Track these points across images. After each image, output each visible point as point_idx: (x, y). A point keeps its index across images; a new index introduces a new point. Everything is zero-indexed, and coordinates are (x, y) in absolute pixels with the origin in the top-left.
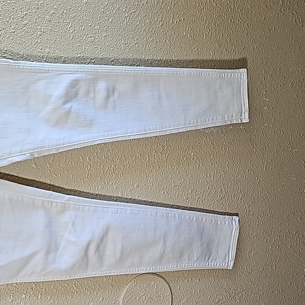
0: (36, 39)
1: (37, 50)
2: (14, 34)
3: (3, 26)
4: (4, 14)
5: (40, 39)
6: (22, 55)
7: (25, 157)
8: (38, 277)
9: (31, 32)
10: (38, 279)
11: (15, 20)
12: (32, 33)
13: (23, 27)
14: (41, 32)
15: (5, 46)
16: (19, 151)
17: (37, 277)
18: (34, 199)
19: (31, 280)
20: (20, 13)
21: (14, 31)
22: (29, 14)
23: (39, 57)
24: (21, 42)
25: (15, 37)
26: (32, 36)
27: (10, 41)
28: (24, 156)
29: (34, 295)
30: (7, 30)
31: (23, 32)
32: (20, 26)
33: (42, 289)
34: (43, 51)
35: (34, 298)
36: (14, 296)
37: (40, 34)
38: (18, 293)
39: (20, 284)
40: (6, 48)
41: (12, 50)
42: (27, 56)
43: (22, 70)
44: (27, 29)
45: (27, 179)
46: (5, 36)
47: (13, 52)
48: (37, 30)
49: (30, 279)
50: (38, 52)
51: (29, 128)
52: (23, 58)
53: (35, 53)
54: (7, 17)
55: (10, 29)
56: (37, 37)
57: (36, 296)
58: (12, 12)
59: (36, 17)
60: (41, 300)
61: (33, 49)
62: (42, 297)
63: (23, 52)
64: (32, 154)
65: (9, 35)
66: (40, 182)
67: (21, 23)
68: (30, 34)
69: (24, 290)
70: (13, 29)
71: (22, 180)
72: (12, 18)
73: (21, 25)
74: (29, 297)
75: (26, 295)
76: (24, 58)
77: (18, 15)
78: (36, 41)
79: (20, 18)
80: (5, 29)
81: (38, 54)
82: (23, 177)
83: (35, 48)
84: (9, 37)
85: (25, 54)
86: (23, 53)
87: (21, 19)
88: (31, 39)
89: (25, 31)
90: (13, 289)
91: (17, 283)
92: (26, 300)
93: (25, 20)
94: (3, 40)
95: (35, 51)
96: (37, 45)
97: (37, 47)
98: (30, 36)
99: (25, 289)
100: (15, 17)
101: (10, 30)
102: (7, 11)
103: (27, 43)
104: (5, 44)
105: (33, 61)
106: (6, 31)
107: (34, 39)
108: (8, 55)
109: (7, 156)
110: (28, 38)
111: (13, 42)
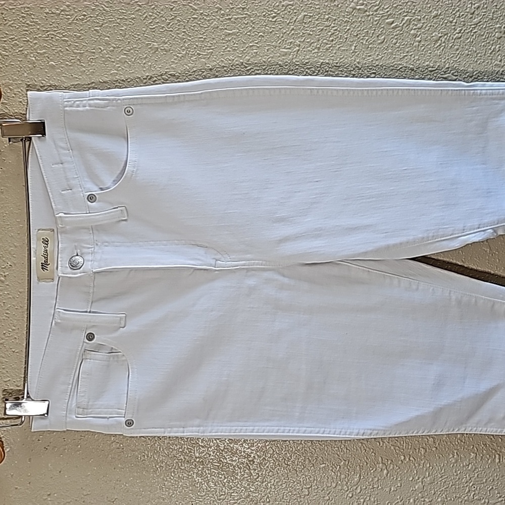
0: (492, 46)
1: (494, 62)
2: (460, 40)
3: (444, 30)
4: (446, 11)
5: (499, 44)
6: (470, 74)
7: (486, 235)
8: (499, 428)
9: (486, 34)
10: (498, 431)
11: (463, 18)
12: (487, 36)
13: (473, 28)
14: (501, 32)
15: (445, 61)
16: (477, 226)
17: (496, 428)
18: (494, 303)
19: (488, 430)
20: (470, 5)
21: (459, 36)
22: (483, 6)
23: (497, 73)
24: (470, 53)
25: (461, 46)
26: (486, 41)
27: (454, 52)
28: (484, 234)
29: (488, 456)
30: (450, 36)
31: (473, 35)
32: (469, 27)
33: (500, 447)
34: (502, 64)
35: (488, 460)
36: (458, 453)
37: (499, 37)
38: (465, 449)
39: (467, 436)
40: (448, 64)
41: (456, 67)
42: (479, 74)
43: (479, 97)
44: (479, 31)
45: (476, 270)
46: (446, 46)
47: (458, 69)
48: (495, 30)
49: (485, 429)
50: (495, 65)
51: (489, 189)
52: (473, 78)
53: (490, 68)
54: (450, 15)
55: (455, 33)
56: (494, 41)
57: (492, 457)
58: (458, 6)
59: (493, 10)
60: (499, 464)
61: (487, 61)
62: (501, 460)
63: (473, 68)
64: (495, 230)
65: (452, 44)
66: (496, 275)
67: (470, 23)
68: (484, 37)
69: (473, 446)
70: (458, 33)
71: (469, 272)
72: (458, 16)
73: (471, 25)
74: (482, 457)
75: (477, 455)
76: (475, 78)
77: (465, 10)
78: (492, 48)
79: (469, 14)
80: (447, 34)
81: (496, 69)
82: (471, 266)
83: (491, 59)
84: (453, 46)
85: (476, 71)
86: (472, 70)
87: (471, 16)
88: (486, 46)
89: (477, 33)
90: (457, 443)
91: (463, 434)
92: (476, 463)
93: (476, 17)
94: (443, 52)
95: (491, 64)
96: (494, 54)
97: (494, 58)
98: (484, 42)
99: (475, 445)
100: (461, 14)
101: (455, 35)
102: (451, 5)
103: (479, 53)
104: (447, 58)
105: (488, 81)
106: (448, 38)
107: (489, 46)
108: (450, 75)
109: (458, 233)
110: (480, 45)
111: (458, 54)
